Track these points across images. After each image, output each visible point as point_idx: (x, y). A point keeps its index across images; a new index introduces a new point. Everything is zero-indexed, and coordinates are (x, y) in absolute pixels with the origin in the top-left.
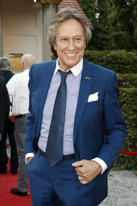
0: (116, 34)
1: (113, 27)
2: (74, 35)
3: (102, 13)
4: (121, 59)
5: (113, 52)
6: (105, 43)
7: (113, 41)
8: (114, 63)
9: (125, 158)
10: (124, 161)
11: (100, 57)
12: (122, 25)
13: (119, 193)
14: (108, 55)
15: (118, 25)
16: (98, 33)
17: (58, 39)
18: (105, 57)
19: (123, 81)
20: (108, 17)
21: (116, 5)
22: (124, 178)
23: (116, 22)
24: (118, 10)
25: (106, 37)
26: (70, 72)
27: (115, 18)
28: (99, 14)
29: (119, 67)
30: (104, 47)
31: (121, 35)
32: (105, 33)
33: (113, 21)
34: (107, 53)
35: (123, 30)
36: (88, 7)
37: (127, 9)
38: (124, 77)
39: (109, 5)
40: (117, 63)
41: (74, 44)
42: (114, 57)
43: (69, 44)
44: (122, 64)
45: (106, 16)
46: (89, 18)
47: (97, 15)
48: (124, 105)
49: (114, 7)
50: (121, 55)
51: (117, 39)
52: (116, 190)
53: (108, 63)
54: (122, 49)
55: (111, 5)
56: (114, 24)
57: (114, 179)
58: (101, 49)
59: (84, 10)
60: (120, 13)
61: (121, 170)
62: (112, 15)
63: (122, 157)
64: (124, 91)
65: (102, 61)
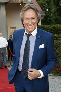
0: (55, 18)
1: (54, 15)
2: (31, 17)
3: (49, 9)
4: (57, 28)
5: (54, 25)
6: (51, 22)
7: (54, 20)
8: (54, 30)
9: (59, 71)
10: (59, 72)
11: (48, 27)
12: (58, 14)
13: (57, 86)
14: (52, 27)
15: (56, 14)
16: (48, 17)
17: (24, 19)
18: (50, 27)
19: (58, 38)
20: (52, 10)
21: (55, 5)
22: (59, 80)
23: (55, 13)
24: (56, 7)
25: (51, 19)
26: (31, 35)
27: (55, 11)
28: (48, 9)
29: (57, 31)
30: (50, 24)
31: (57, 18)
32: (51, 17)
33: (54, 12)
34: (51, 26)
35: (58, 16)
36: (43, 7)
37: (60, 7)
38: (58, 36)
39: (52, 5)
40: (56, 30)
41: (31, 21)
42: (54, 28)
43: (29, 21)
44: (58, 30)
45: (51, 10)
46: (43, 11)
47: (47, 10)
48: (59, 48)
49: (54, 6)
50: (57, 26)
51: (56, 20)
52: (55, 85)
53: (52, 30)
54: (58, 24)
55: (53, 6)
56: (54, 13)
57: (55, 80)
58: (49, 24)
59: (41, 8)
60: (57, 9)
61: (57, 76)
62: (54, 10)
63: (58, 70)
64: (58, 42)
65: (49, 29)
